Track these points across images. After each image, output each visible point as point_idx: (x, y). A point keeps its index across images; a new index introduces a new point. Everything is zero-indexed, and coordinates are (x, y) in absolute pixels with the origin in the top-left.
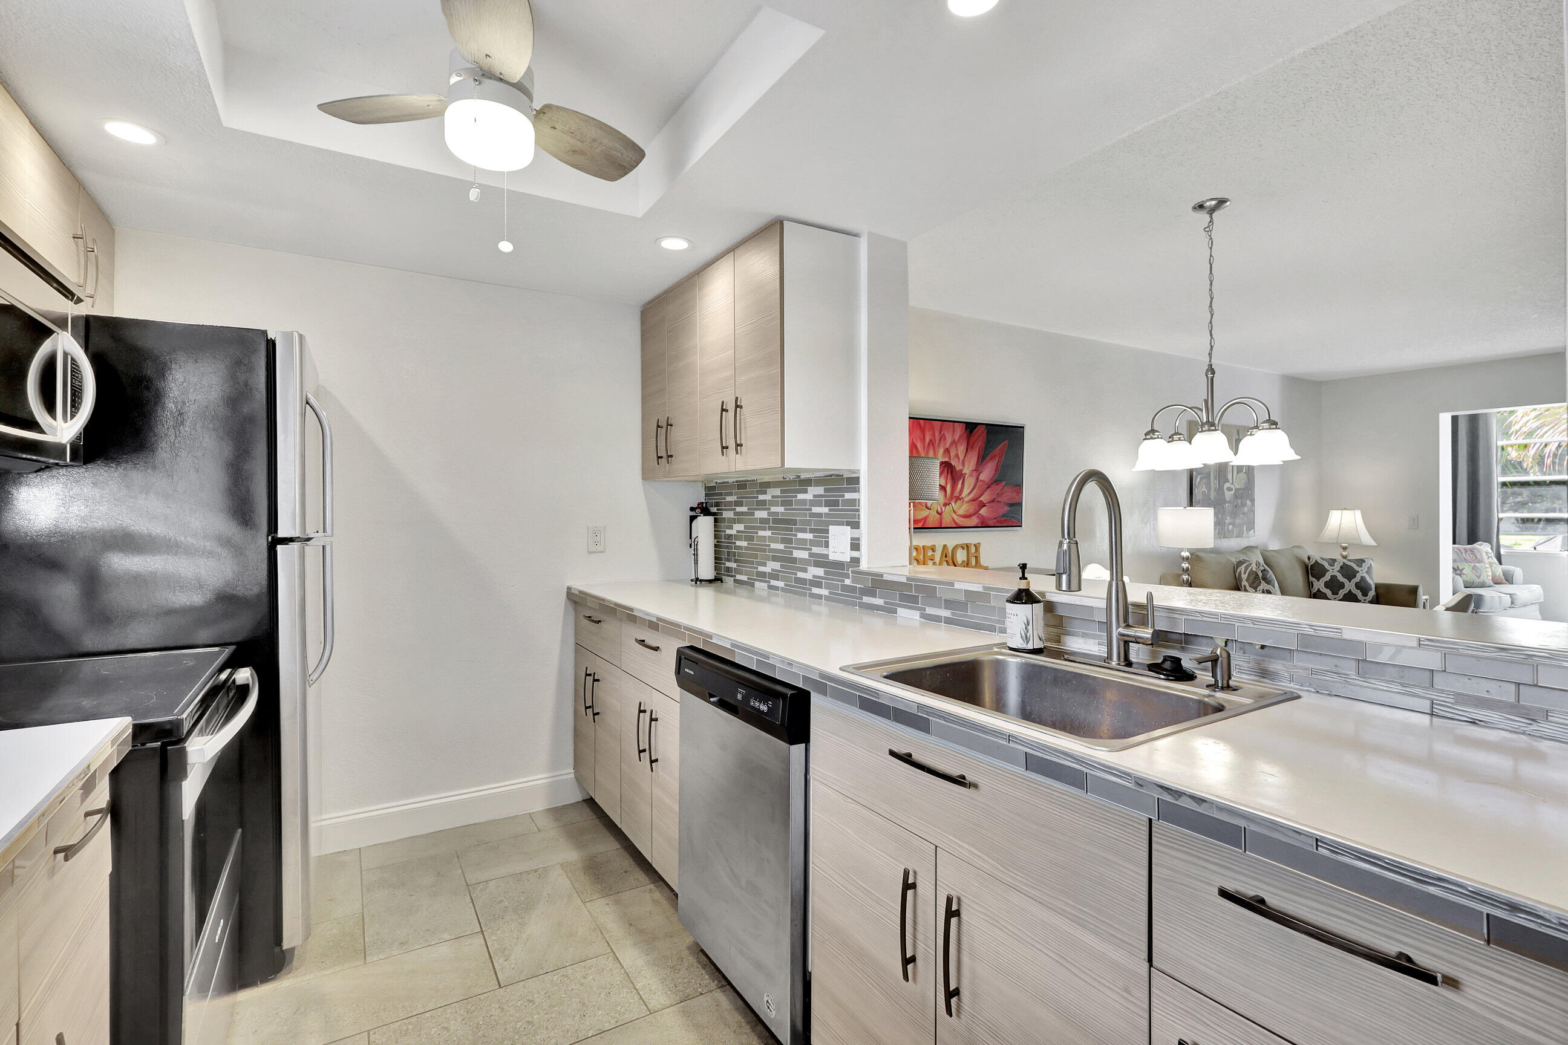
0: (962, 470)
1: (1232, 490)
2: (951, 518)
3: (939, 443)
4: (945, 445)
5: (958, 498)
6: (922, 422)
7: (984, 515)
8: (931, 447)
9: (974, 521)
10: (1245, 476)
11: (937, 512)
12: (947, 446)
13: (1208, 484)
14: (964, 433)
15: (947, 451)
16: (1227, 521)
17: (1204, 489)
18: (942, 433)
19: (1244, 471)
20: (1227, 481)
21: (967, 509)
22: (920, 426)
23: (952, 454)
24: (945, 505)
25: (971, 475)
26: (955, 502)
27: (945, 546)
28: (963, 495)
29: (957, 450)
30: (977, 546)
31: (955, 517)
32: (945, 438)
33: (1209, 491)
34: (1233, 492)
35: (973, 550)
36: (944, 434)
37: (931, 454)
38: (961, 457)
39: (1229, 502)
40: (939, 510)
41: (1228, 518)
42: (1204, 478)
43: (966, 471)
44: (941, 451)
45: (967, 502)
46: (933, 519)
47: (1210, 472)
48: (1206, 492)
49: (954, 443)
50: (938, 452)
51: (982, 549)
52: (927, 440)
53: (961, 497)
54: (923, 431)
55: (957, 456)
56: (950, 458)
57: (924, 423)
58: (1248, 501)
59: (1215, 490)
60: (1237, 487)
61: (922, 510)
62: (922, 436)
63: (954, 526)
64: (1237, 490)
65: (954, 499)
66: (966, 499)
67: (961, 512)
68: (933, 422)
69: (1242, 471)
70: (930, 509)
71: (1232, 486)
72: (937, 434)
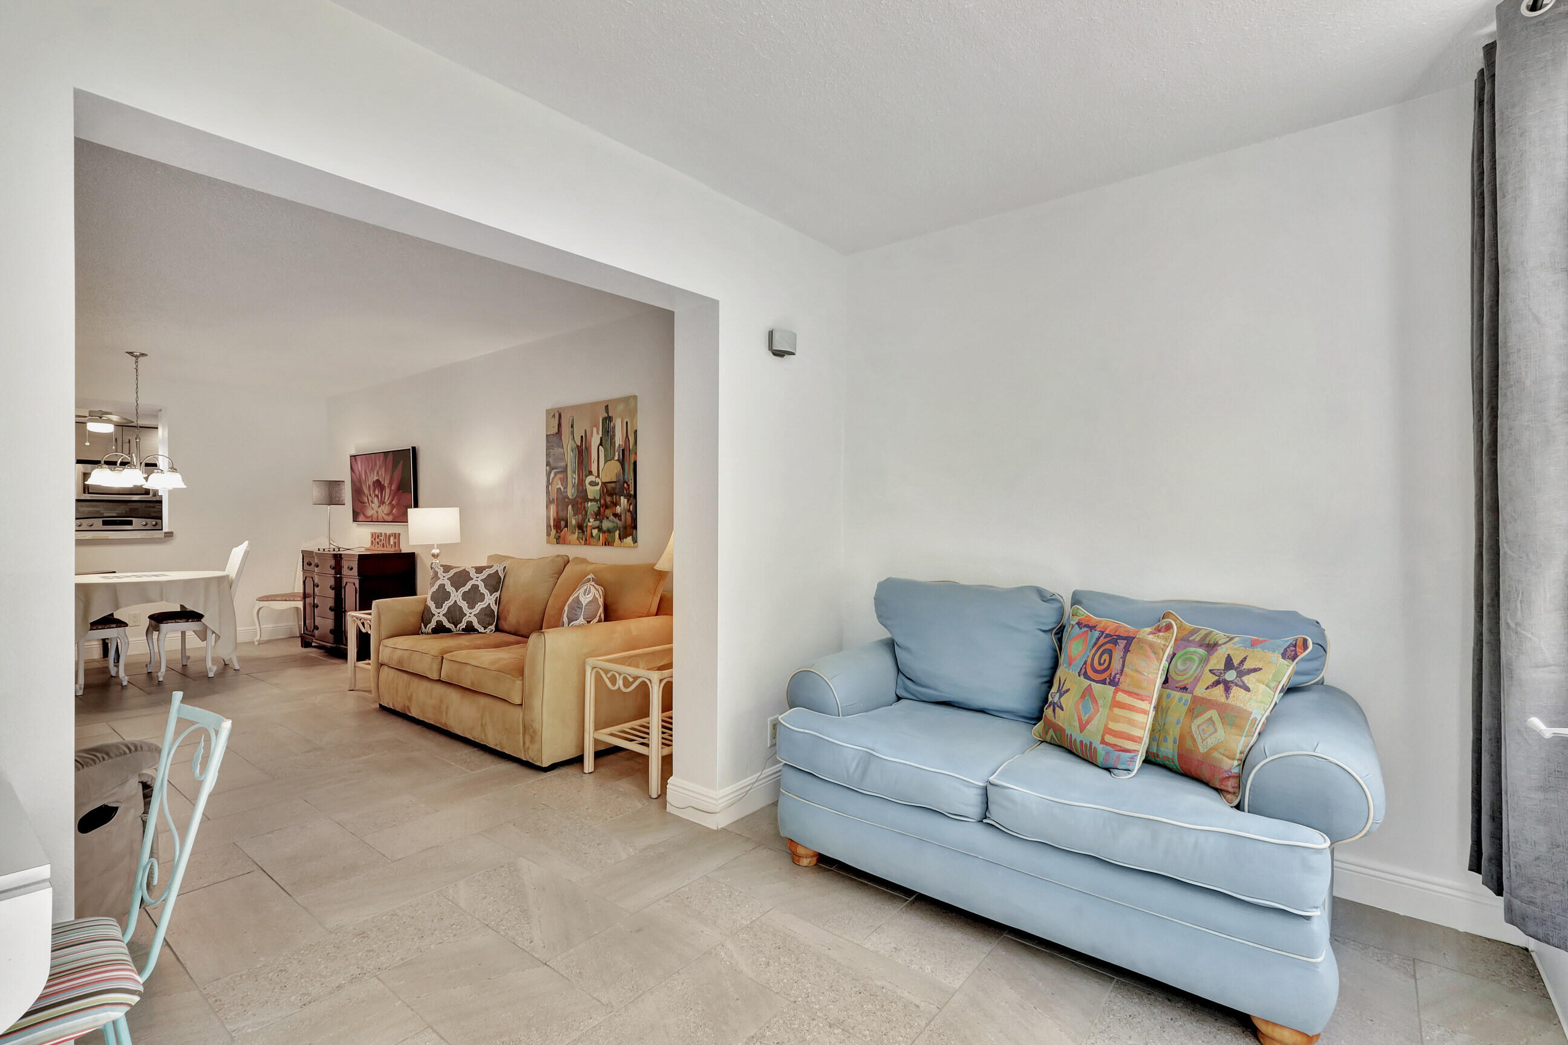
1: (598, 484)
5: (384, 503)
8: (371, 471)
10: (618, 465)
12: (378, 469)
13: (564, 481)
14: (384, 459)
16: (589, 524)
17: (560, 486)
18: (375, 461)
19: (616, 458)
20: (590, 473)
24: (379, 507)
25: (388, 487)
28: (386, 500)
29: (381, 471)
32: (376, 465)
33: (566, 488)
34: (598, 488)
37: (371, 475)
39: (594, 500)
40: (377, 511)
41: (591, 520)
42: (559, 472)
43: (386, 484)
44: (375, 473)
46: (373, 515)
47: (567, 465)
48: (562, 489)
49: (380, 467)
52: (370, 466)
55: (382, 475)
56: (379, 477)
58: (622, 497)
59: (574, 486)
60: (604, 481)
62: (367, 465)
64: (604, 484)
66: (387, 503)
69: (613, 458)
70: (372, 510)
71: (598, 480)
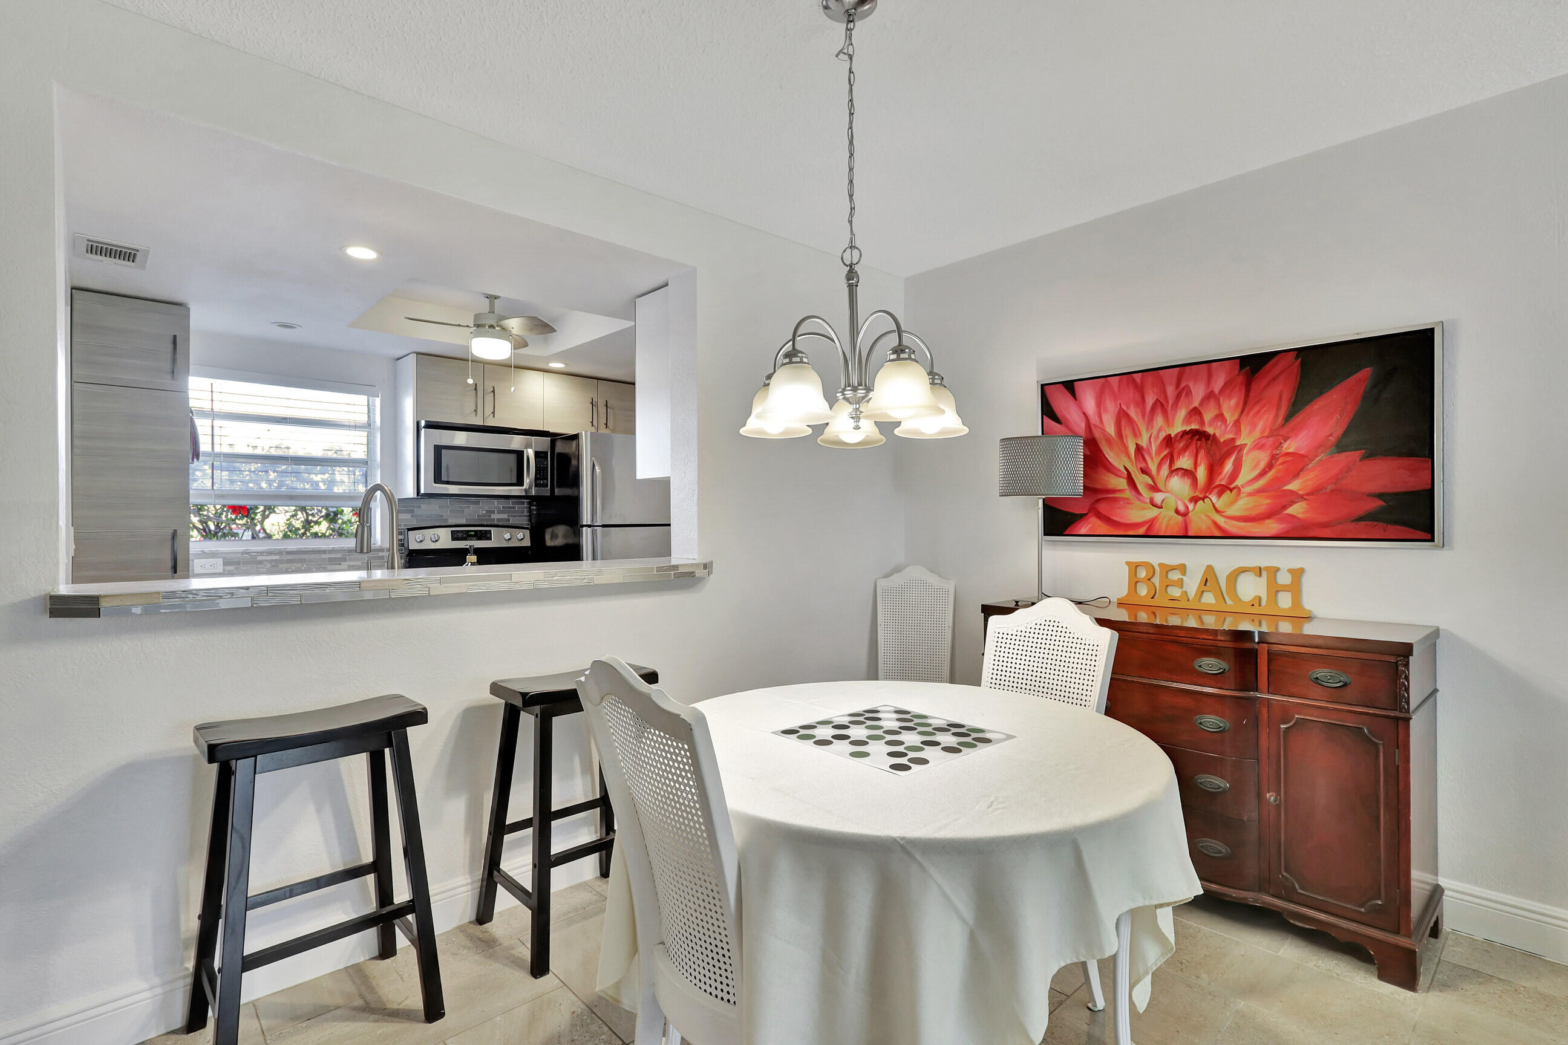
0: (1233, 440)
2: (1210, 523)
3: (1178, 397)
4: (1190, 403)
5: (1223, 489)
6: (1138, 377)
7: (1301, 516)
8: (1159, 410)
9: (1272, 526)
11: (1177, 512)
12: (1196, 404)
14: (1238, 375)
15: (1195, 413)
18: (1183, 385)
21: (1250, 506)
22: (1134, 380)
23: (1208, 416)
24: (1195, 500)
25: (1259, 446)
26: (1220, 495)
27: (1210, 569)
28: (1239, 482)
29: (1219, 407)
30: (1297, 574)
31: (1221, 521)
32: (1189, 393)
35: (1284, 579)
36: (1187, 387)
37: (1159, 421)
38: (1230, 417)
40: (1181, 508)
43: (1246, 439)
44: (1182, 413)
45: (1250, 494)
46: (1168, 519)
49: (1210, 396)
50: (1174, 415)
51: (1306, 581)
52: (1150, 401)
53: (1232, 486)
54: (1141, 390)
55: (1220, 417)
56: (1202, 423)
57: (1142, 379)
61: (1144, 509)
62: (1138, 397)
63: (1218, 534)
65: (1216, 491)
66: (1248, 489)
67: (1236, 510)
68: (1160, 371)
70: (1161, 507)
72: (1171, 391)
